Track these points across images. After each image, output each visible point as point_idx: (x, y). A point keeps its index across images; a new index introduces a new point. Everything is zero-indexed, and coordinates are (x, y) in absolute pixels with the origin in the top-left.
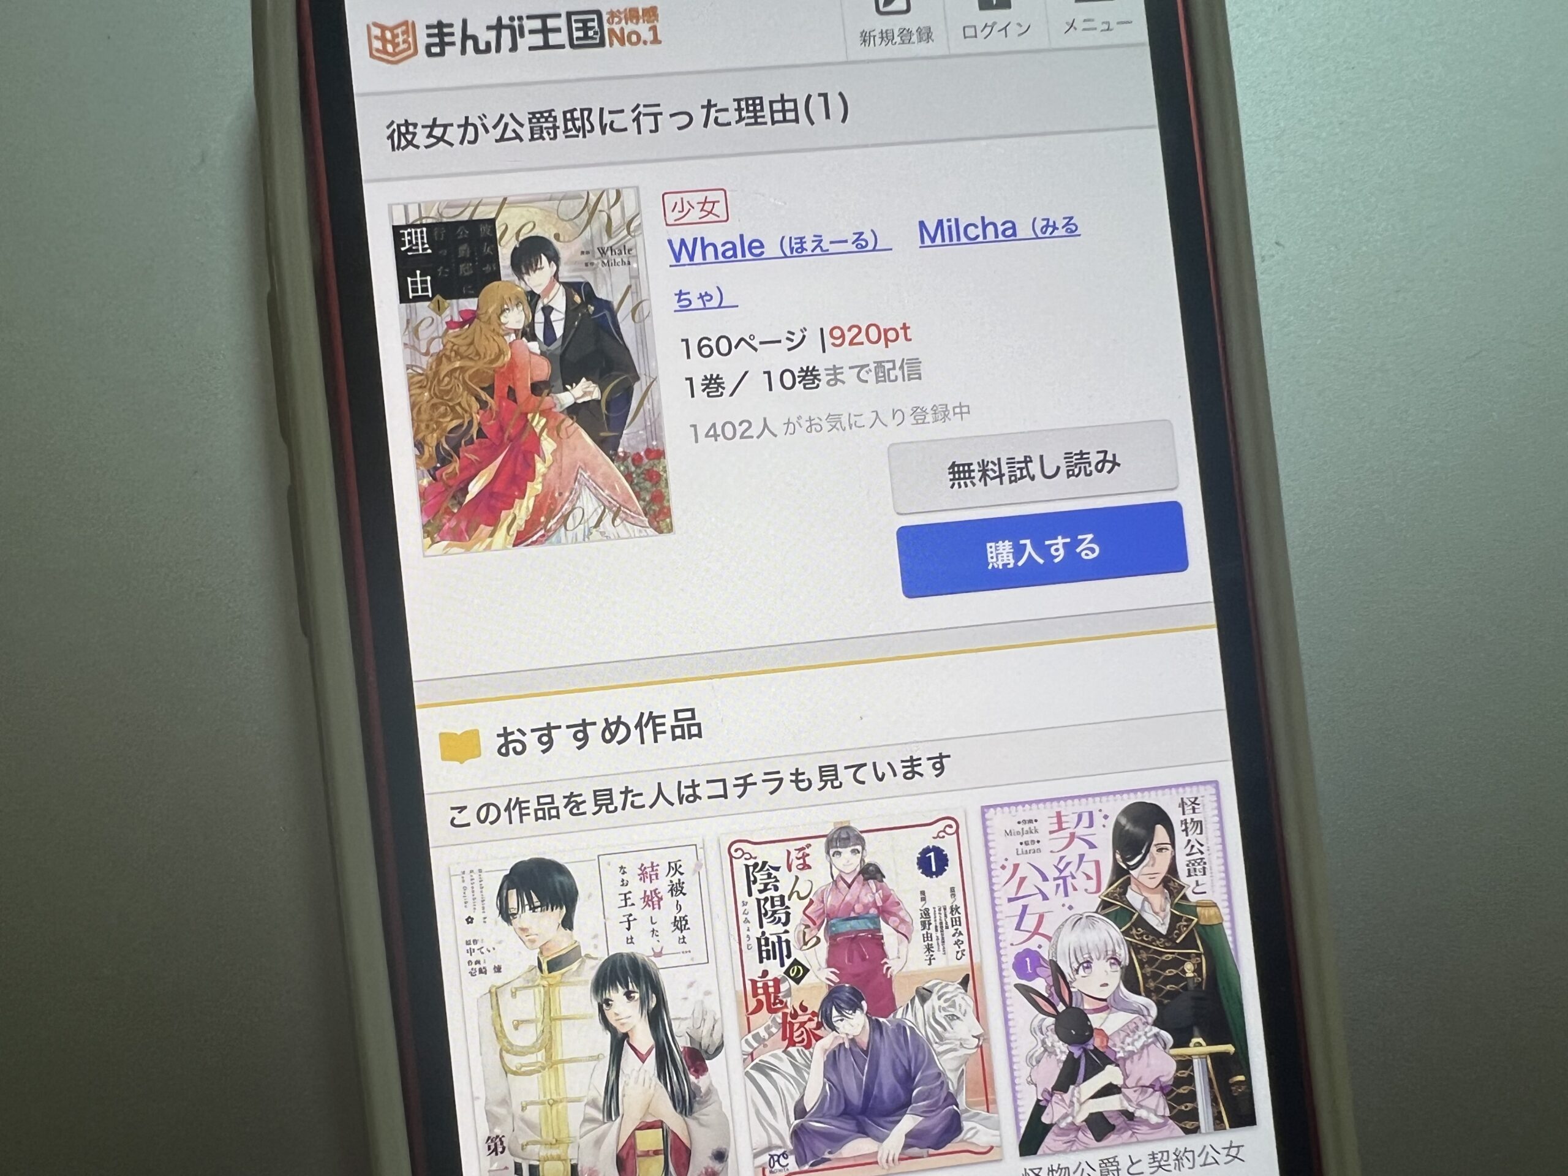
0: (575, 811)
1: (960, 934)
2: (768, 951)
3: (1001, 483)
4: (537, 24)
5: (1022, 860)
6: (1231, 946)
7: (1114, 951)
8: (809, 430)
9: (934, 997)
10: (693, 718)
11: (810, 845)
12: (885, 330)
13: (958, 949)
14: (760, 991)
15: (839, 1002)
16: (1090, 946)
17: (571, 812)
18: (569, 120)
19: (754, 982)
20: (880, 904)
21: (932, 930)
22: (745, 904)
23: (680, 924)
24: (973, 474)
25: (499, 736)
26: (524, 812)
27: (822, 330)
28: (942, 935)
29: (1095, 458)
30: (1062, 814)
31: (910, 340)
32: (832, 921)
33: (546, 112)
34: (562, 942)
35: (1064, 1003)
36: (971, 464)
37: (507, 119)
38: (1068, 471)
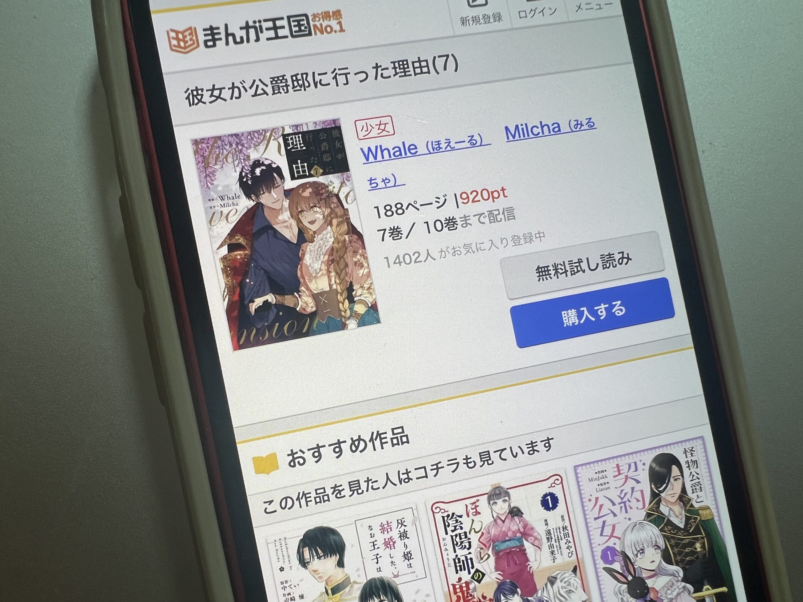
0: (338, 495)
1: (570, 542)
2: (460, 566)
3: (567, 276)
4: (270, 24)
5: (600, 495)
6: (720, 530)
7: (656, 541)
8: (454, 254)
9: (558, 581)
10: (403, 432)
11: (478, 500)
12: (491, 192)
13: (569, 551)
14: (458, 590)
15: (504, 591)
16: (642, 540)
17: (336, 496)
18: (295, 81)
19: (454, 586)
20: (522, 530)
21: (553, 542)
22: (444, 539)
23: (407, 556)
24: (550, 272)
25: (289, 455)
26: (308, 499)
27: (455, 195)
28: (559, 544)
29: (617, 257)
30: (620, 465)
31: (507, 197)
32: (496, 544)
33: (280, 76)
34: (338, 575)
35: (631, 575)
36: (548, 266)
37: (258, 82)
38: (603, 265)
